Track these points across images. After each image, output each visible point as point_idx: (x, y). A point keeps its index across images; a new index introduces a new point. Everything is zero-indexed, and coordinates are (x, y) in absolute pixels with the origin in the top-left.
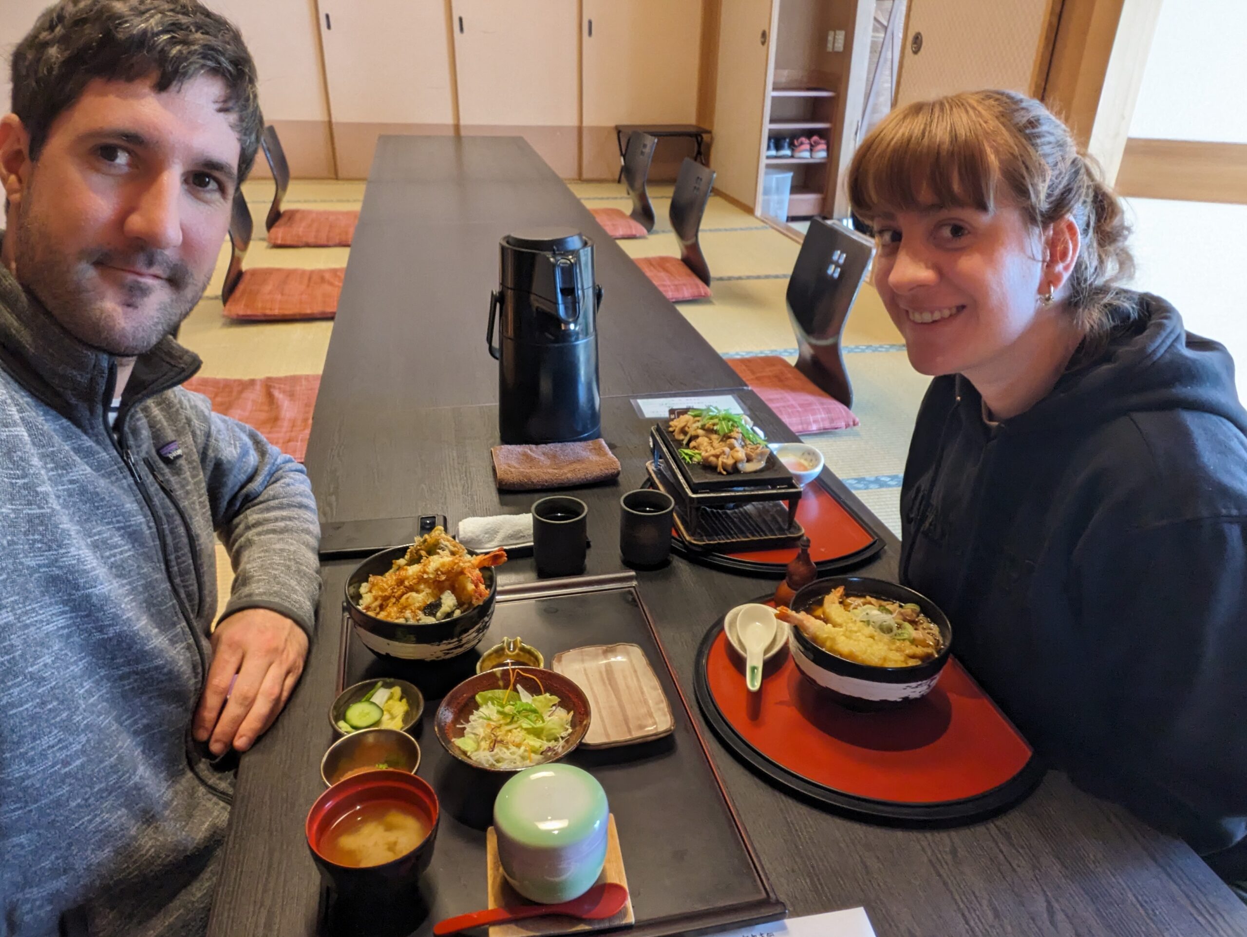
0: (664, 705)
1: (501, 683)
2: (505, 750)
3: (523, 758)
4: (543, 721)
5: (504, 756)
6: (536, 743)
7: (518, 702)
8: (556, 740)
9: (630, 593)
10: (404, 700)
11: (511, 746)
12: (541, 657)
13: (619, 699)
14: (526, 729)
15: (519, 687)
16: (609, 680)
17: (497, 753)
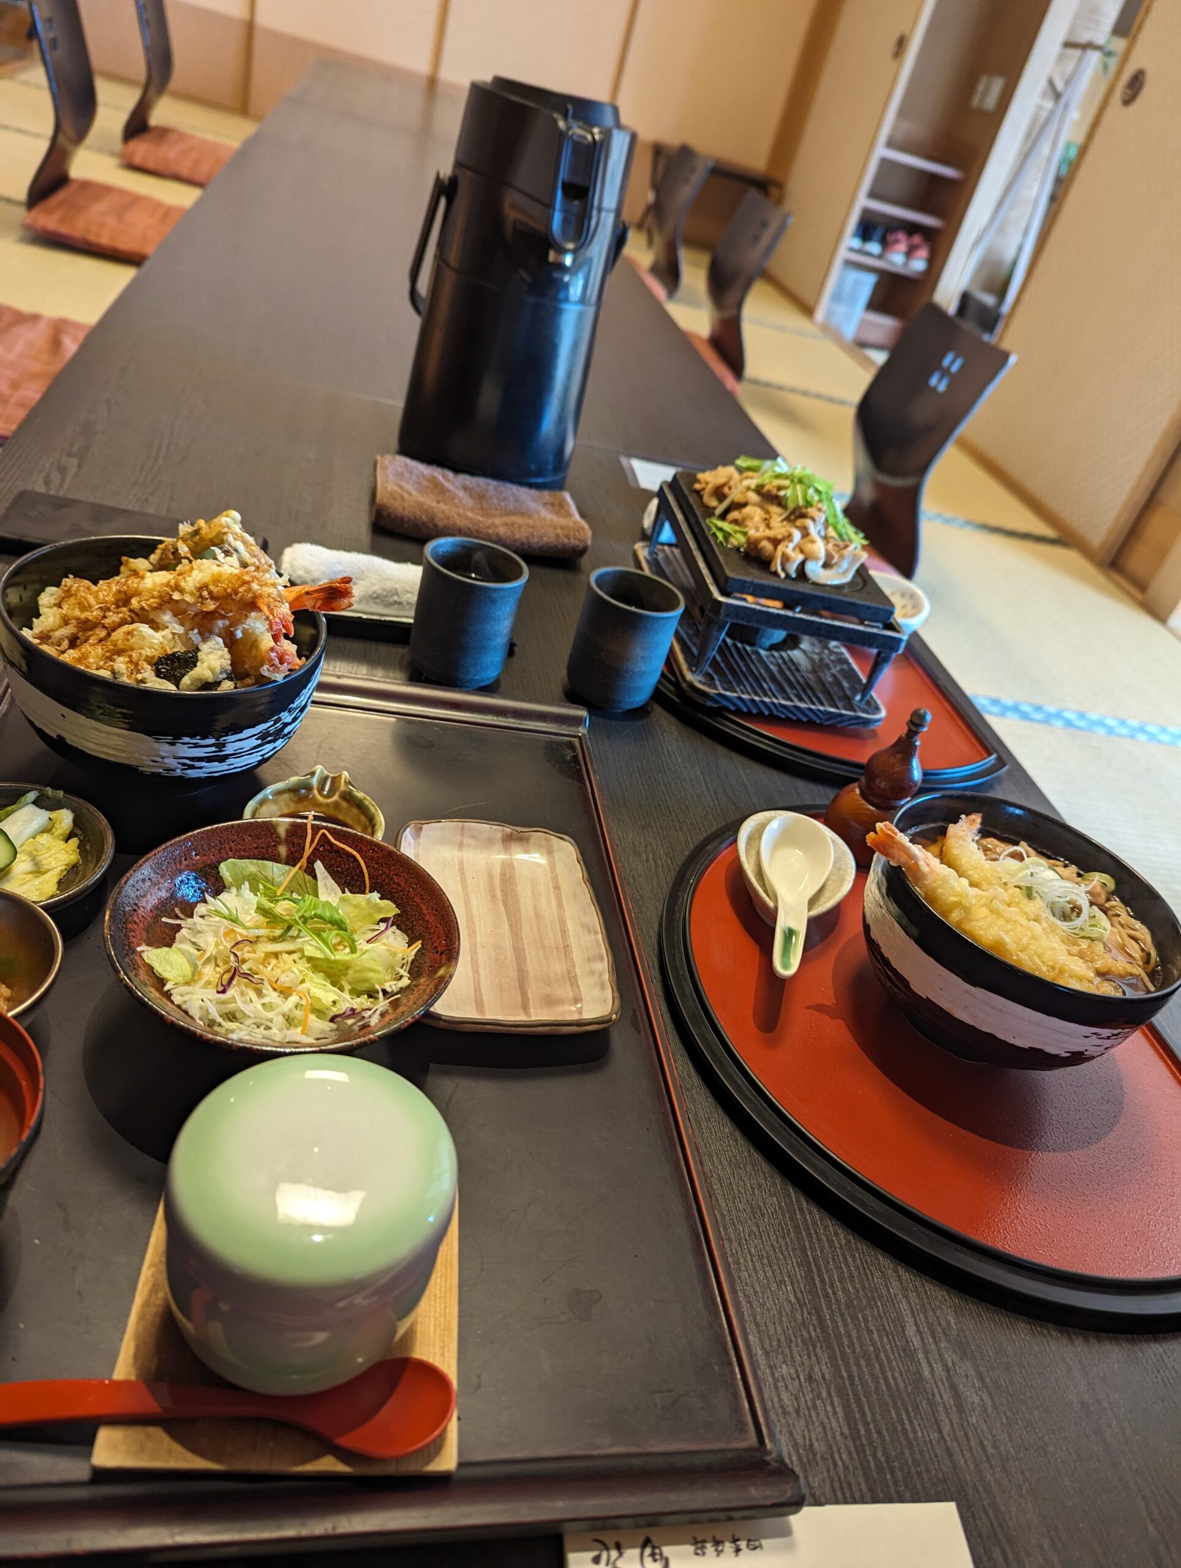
0: (603, 967)
1: (283, 850)
2: (252, 994)
3: (289, 1020)
4: (353, 950)
5: (247, 1009)
6: (325, 993)
7: (309, 898)
8: (371, 994)
9: (571, 746)
10: (74, 841)
11: (267, 990)
12: (381, 819)
13: (516, 933)
14: (310, 959)
15: (319, 866)
16: (504, 892)
17: (233, 1000)
